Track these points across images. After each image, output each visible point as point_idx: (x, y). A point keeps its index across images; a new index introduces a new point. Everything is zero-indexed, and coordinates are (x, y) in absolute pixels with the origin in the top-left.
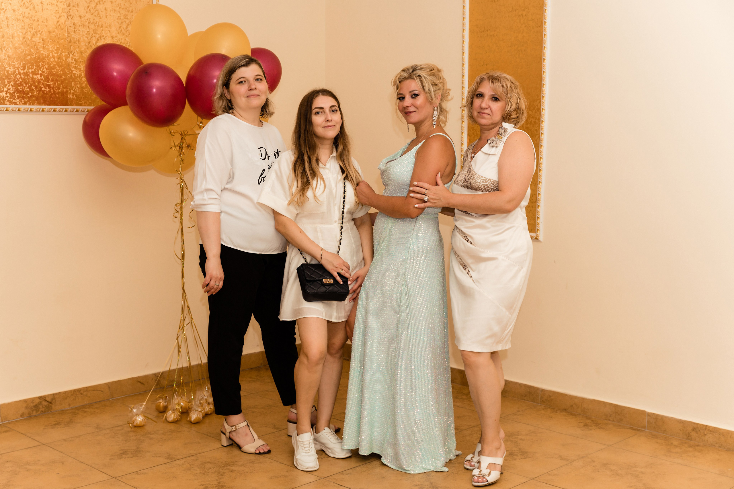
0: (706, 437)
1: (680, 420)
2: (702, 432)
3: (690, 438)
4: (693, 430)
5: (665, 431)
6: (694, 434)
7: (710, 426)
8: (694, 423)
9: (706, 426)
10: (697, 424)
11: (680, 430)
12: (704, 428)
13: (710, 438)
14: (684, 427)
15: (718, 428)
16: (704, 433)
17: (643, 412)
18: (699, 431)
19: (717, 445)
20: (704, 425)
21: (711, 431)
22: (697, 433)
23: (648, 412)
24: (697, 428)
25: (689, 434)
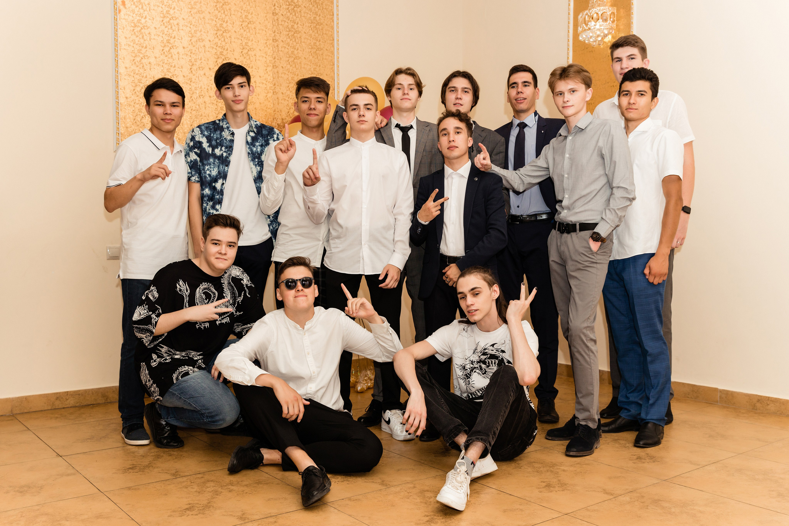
0: (769, 406)
1: (747, 394)
2: (765, 403)
3: (755, 408)
4: (758, 402)
5: (734, 403)
6: (758, 405)
7: (772, 398)
8: (759, 396)
9: (769, 397)
10: (761, 396)
11: (747, 402)
12: (767, 399)
13: (772, 407)
14: (751, 400)
15: (779, 399)
16: (767, 403)
17: (716, 390)
18: (763, 401)
19: (779, 413)
20: (767, 397)
21: (773, 401)
22: (761, 404)
23: (720, 389)
24: (761, 400)
25: (754, 405)
